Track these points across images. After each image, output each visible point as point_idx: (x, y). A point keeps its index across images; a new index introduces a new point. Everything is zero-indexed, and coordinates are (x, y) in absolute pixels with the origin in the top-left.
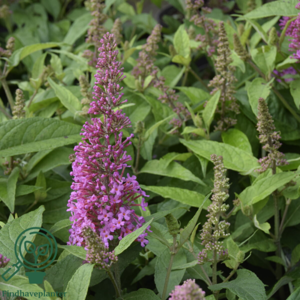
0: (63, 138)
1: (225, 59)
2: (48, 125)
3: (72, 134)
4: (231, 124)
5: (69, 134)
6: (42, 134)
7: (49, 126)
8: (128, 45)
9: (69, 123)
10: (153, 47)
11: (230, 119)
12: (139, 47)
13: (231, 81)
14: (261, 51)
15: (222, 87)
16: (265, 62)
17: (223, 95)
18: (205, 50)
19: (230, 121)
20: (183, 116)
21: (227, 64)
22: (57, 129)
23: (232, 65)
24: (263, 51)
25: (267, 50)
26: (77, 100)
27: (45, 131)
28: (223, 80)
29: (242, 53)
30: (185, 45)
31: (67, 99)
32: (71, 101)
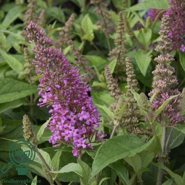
0: (17, 93)
1: (121, 37)
2: (7, 83)
3: (24, 90)
4: (123, 80)
5: (21, 90)
6: (3, 90)
7: (8, 85)
8: (51, 27)
9: (21, 82)
10: (69, 29)
11: (122, 77)
12: (59, 29)
13: (124, 52)
14: (141, 32)
15: (117, 56)
16: (144, 39)
17: (118, 61)
18: (102, 31)
19: (122, 78)
20: (91, 75)
21: (123, 41)
22: (13, 86)
23: (125, 41)
24: (143, 32)
25: (146, 31)
26: (20, 64)
27: (5, 88)
28: (119, 51)
29: (131, 33)
30: (89, 27)
31: (13, 64)
32: (16, 65)
